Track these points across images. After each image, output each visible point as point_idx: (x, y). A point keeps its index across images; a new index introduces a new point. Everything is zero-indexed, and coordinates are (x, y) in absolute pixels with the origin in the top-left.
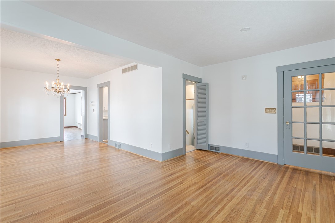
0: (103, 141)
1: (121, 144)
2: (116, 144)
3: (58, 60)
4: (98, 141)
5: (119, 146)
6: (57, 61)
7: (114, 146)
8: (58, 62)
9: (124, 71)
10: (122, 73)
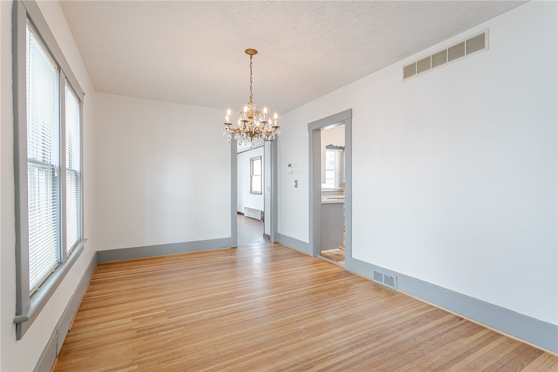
0: (321, 255)
1: (398, 275)
2: (376, 274)
3: (252, 52)
4: (312, 255)
5: (390, 280)
6: (249, 56)
7: (371, 277)
8: (251, 57)
9: (409, 71)
10: (404, 79)
